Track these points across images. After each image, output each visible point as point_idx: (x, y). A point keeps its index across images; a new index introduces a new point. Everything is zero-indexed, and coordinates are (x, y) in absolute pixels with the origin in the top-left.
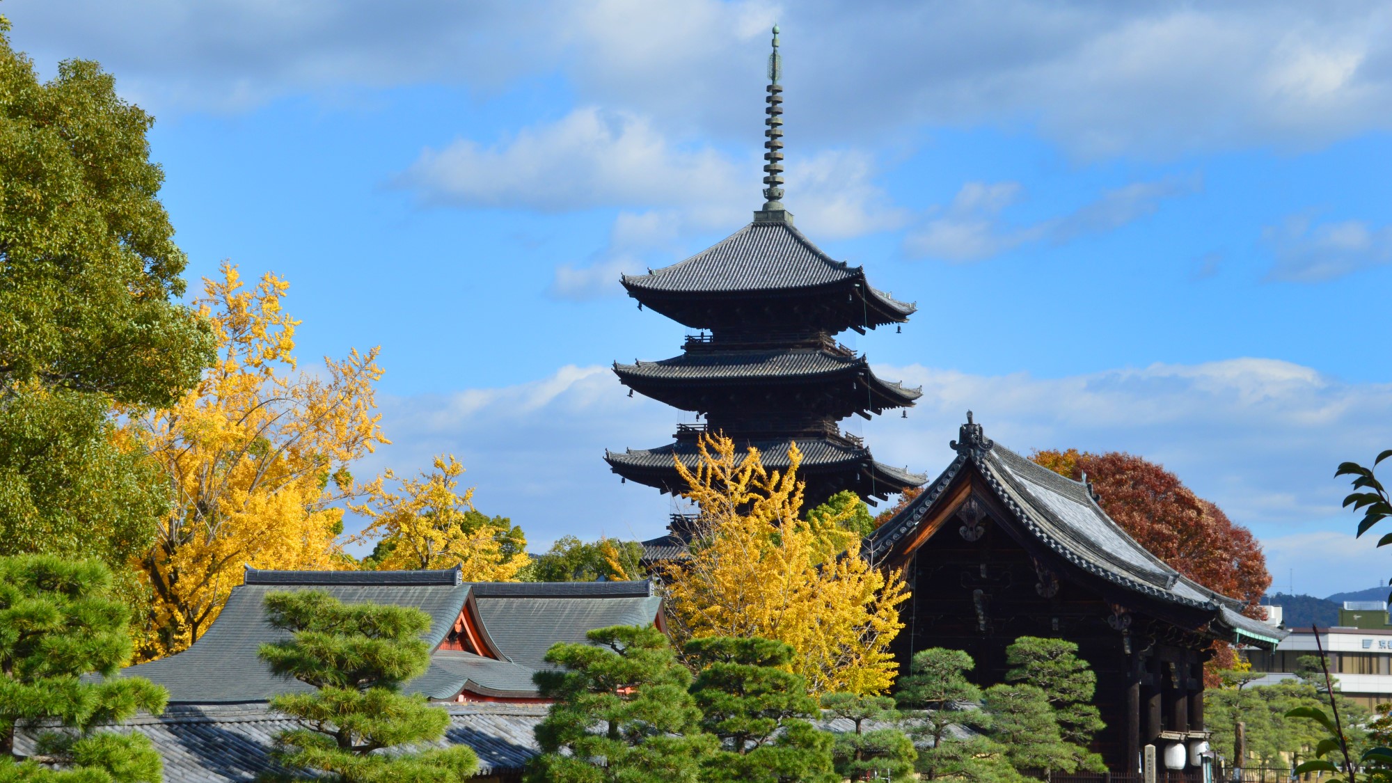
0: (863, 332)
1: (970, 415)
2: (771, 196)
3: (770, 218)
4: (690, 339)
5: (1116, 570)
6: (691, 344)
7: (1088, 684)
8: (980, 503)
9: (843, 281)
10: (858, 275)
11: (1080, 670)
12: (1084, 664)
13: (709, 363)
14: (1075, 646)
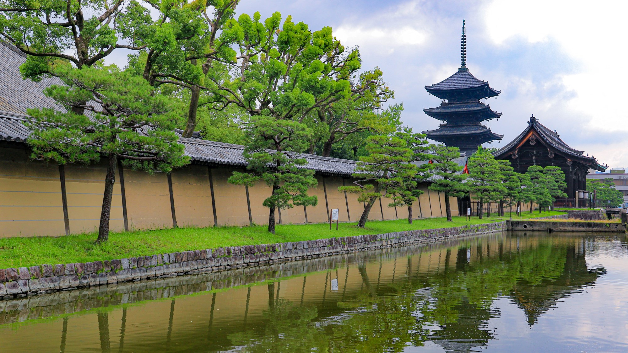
0: (487, 99)
1: (532, 115)
2: (463, 64)
3: (463, 70)
4: (442, 102)
5: (568, 151)
6: (443, 103)
7: (563, 176)
8: (535, 136)
9: (483, 86)
10: (487, 84)
11: (562, 174)
12: (562, 172)
13: (448, 108)
14: (560, 168)
